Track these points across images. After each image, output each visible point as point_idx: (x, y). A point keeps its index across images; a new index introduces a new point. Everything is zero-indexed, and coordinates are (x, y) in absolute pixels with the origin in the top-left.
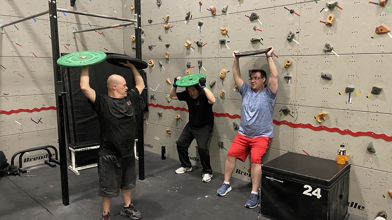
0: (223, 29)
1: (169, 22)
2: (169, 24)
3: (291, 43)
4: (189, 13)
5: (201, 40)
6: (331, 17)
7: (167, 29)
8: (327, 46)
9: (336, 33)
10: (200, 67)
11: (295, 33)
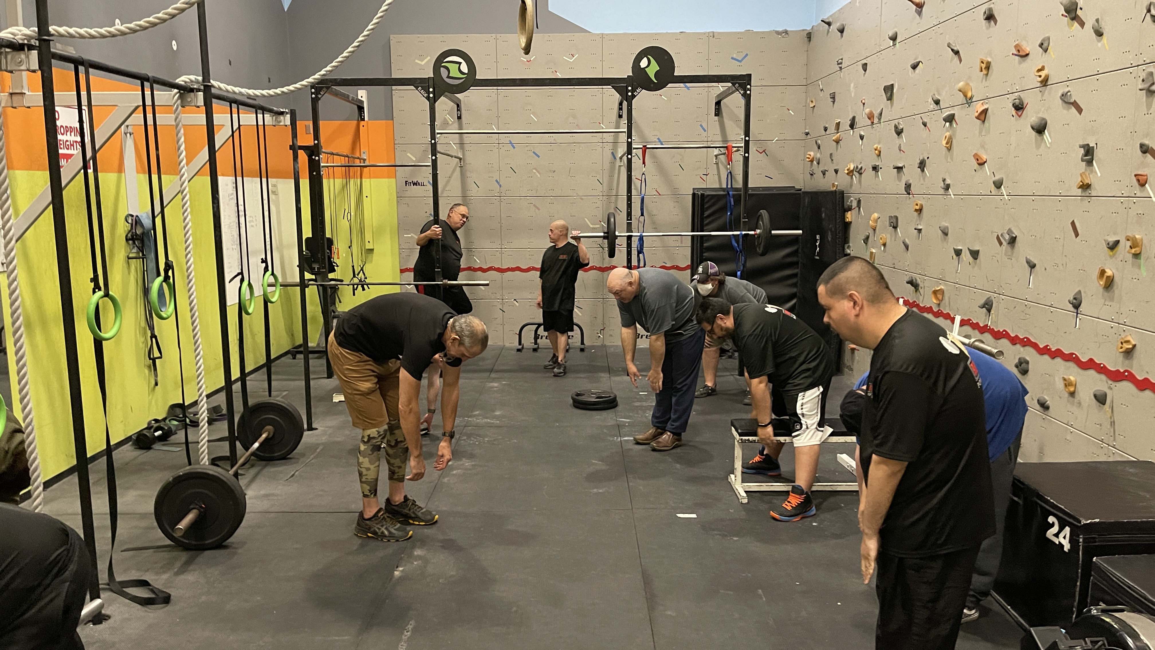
0: (875, 146)
1: (840, 131)
2: (839, 134)
3: (924, 174)
4: (854, 118)
5: (861, 163)
6: (946, 137)
7: (837, 142)
8: (944, 180)
9: (952, 160)
10: (859, 208)
11: (926, 158)
